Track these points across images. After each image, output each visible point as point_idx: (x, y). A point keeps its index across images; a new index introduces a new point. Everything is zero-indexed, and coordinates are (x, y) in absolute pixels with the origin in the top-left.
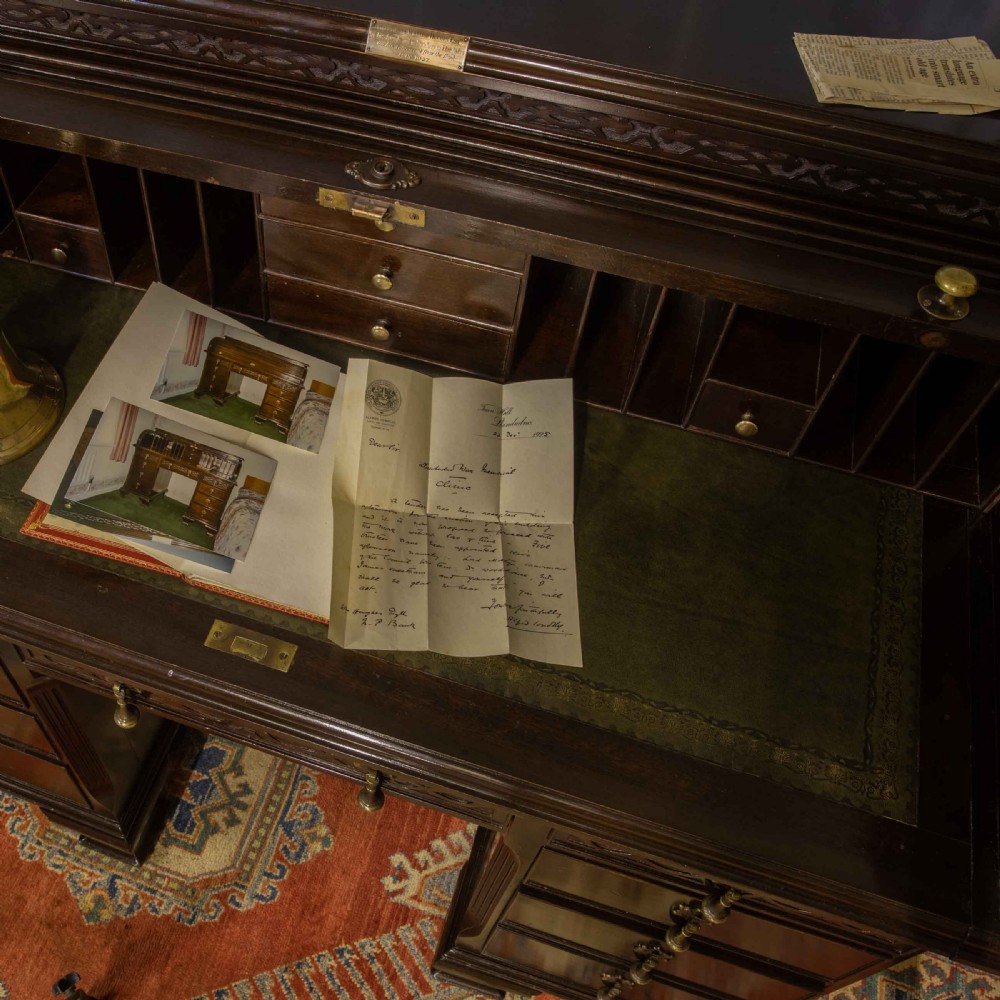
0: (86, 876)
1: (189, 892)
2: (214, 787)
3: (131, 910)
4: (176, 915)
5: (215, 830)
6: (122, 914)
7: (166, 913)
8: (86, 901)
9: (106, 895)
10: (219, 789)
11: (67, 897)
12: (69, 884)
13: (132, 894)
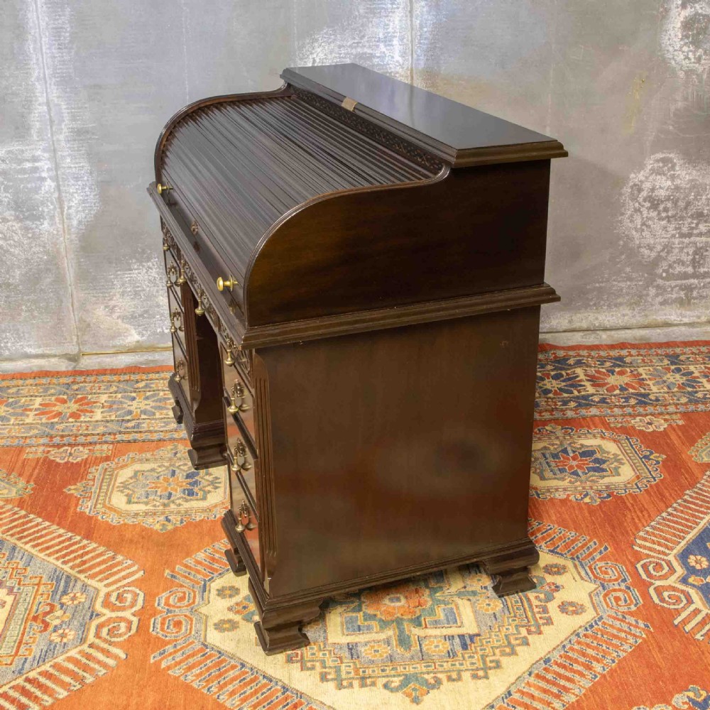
0: (152, 520)
1: (208, 510)
2: (200, 482)
3: (182, 522)
4: (206, 518)
5: (209, 492)
6: (179, 526)
7: (201, 519)
8: (157, 527)
9: (166, 523)
10: (203, 481)
11: (146, 528)
12: (144, 525)
13: (179, 519)
